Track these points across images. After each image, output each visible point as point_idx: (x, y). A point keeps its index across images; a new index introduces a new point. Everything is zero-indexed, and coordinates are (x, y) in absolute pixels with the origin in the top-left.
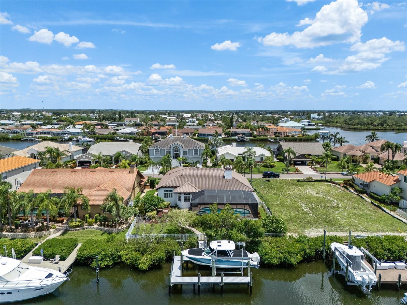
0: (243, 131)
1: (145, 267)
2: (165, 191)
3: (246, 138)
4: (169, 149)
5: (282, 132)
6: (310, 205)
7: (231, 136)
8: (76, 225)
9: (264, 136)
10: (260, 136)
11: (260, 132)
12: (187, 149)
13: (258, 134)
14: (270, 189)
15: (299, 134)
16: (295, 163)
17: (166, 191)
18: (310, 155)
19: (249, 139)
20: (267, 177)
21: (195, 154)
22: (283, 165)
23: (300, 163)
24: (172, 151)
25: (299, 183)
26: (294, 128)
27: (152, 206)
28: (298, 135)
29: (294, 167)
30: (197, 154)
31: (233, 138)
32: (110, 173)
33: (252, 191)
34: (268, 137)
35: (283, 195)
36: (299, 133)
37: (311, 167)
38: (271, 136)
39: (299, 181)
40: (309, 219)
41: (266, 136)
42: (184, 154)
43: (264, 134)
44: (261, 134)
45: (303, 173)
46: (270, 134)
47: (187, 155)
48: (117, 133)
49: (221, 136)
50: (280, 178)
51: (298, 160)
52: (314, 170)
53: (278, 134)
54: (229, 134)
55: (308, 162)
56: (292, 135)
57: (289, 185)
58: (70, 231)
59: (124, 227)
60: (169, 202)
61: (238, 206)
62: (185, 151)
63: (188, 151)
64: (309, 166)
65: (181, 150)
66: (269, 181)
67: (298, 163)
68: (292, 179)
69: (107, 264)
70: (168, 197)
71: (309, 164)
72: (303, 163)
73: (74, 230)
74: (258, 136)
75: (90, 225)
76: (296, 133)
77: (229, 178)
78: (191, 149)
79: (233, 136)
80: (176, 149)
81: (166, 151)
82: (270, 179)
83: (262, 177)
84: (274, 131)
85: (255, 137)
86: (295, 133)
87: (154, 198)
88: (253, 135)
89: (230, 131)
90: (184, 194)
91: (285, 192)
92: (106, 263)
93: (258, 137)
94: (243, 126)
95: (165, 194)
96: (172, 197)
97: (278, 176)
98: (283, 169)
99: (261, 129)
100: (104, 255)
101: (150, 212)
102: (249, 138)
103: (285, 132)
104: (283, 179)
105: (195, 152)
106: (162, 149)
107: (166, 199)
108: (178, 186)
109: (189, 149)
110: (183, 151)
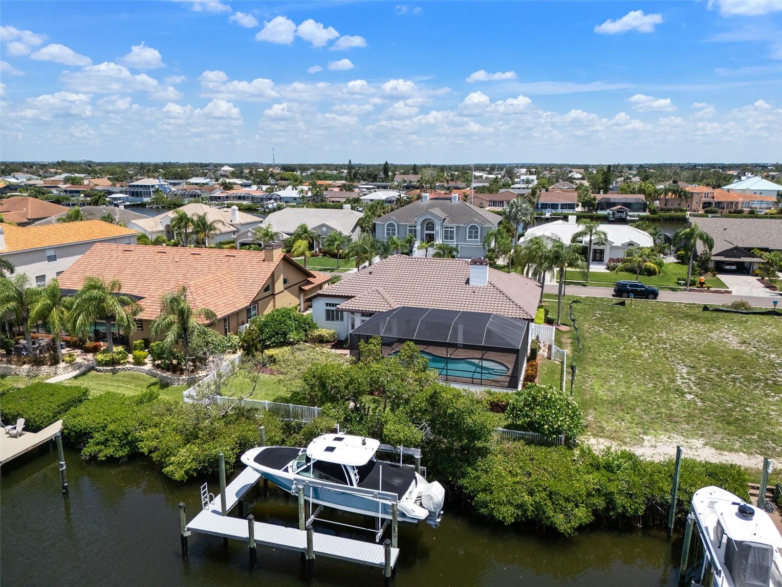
0: (627, 198)
1: (178, 475)
2: (327, 305)
3: (630, 214)
4: (413, 224)
5: (724, 202)
6: (704, 370)
7: (597, 210)
8: (107, 359)
9: (676, 210)
10: (669, 210)
11: (667, 200)
12: (454, 225)
13: (663, 206)
14: (615, 322)
15: (770, 208)
16: (720, 268)
17: (330, 305)
18: (767, 250)
19: (638, 216)
20: (625, 294)
21: (470, 237)
22: (684, 270)
23: (734, 267)
24: (418, 228)
25: (707, 314)
26: (758, 193)
27: (277, 334)
28: (767, 211)
29: (714, 275)
30: (476, 237)
31: (601, 213)
32: (227, 258)
33: (528, 319)
34: (688, 213)
35: (639, 338)
36: (771, 206)
37: (761, 281)
38: (695, 211)
39: (706, 308)
40: (674, 406)
41: (682, 210)
42: (446, 237)
43: (677, 207)
44: (670, 206)
45: (730, 292)
46: (694, 207)
47: (452, 238)
48: (360, 200)
49: (574, 208)
50: (659, 299)
51: (727, 259)
52: (767, 287)
53: (713, 208)
54: (593, 205)
55: (756, 267)
56: (749, 209)
57: (675, 317)
58: (97, 370)
59: (200, 375)
60: (333, 331)
61: (489, 355)
62: (449, 229)
63: (455, 229)
64: (757, 275)
65: (438, 228)
66: (623, 304)
67: (728, 267)
68: (689, 304)
69: (112, 453)
70: (333, 320)
71: (757, 272)
72: (742, 270)
73: (104, 370)
74: (662, 210)
75: (139, 362)
76: (763, 206)
77: (479, 285)
78: (462, 225)
79: (602, 209)
80: (430, 226)
81: (408, 228)
82: (628, 301)
83: (613, 295)
84: (704, 199)
85: (653, 212)
86: (758, 206)
87: (290, 318)
88: (650, 209)
89: (594, 199)
90: (360, 314)
91: (651, 332)
92: (109, 451)
93: (662, 214)
94: (634, 189)
95: (327, 311)
96: (342, 319)
97: (655, 294)
98: (679, 279)
99: (670, 194)
100: (111, 432)
101: (273, 347)
102: (636, 213)
103: (732, 203)
104: (664, 302)
105: (470, 232)
106: (401, 223)
107: (330, 323)
108: (353, 295)
109: (457, 226)
110: (444, 229)
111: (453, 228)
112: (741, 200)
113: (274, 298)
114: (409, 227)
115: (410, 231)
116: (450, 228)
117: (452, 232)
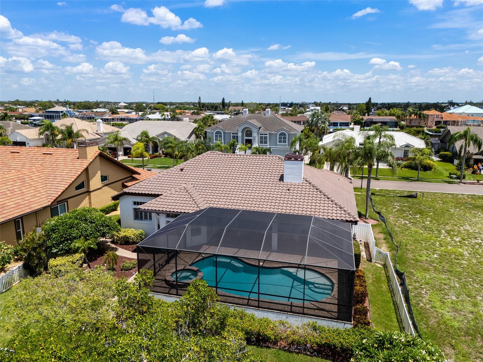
2: (135, 203)
4: (235, 132)
5: (450, 121)
7: (364, 127)
9: (417, 127)
10: (412, 127)
11: (411, 120)
12: (267, 132)
13: (408, 124)
17: (137, 203)
21: (280, 142)
24: (240, 134)
30: (285, 142)
31: (367, 128)
32: (44, 156)
34: (425, 128)
38: (430, 127)
41: (421, 127)
42: (261, 142)
43: (417, 124)
44: (413, 124)
46: (429, 125)
47: (266, 142)
53: (442, 125)
54: (361, 123)
57: (466, 208)
62: (264, 136)
63: (268, 136)
65: (255, 134)
66: (415, 196)
68: (471, 195)
74: (408, 126)
77: (294, 182)
78: (273, 132)
79: (368, 126)
80: (249, 133)
84: (436, 119)
85: (402, 128)
86: (472, 124)
88: (400, 126)
96: (151, 219)
98: (450, 174)
99: (413, 116)
102: (392, 129)
103: (455, 122)
104: (449, 194)
105: (280, 138)
106: (226, 131)
107: (139, 223)
108: (160, 193)
109: (270, 133)
110: (260, 136)
111: (267, 134)
112: (460, 120)
113: (90, 195)
114: (233, 134)
115: (234, 137)
116: (265, 134)
117: (266, 138)
